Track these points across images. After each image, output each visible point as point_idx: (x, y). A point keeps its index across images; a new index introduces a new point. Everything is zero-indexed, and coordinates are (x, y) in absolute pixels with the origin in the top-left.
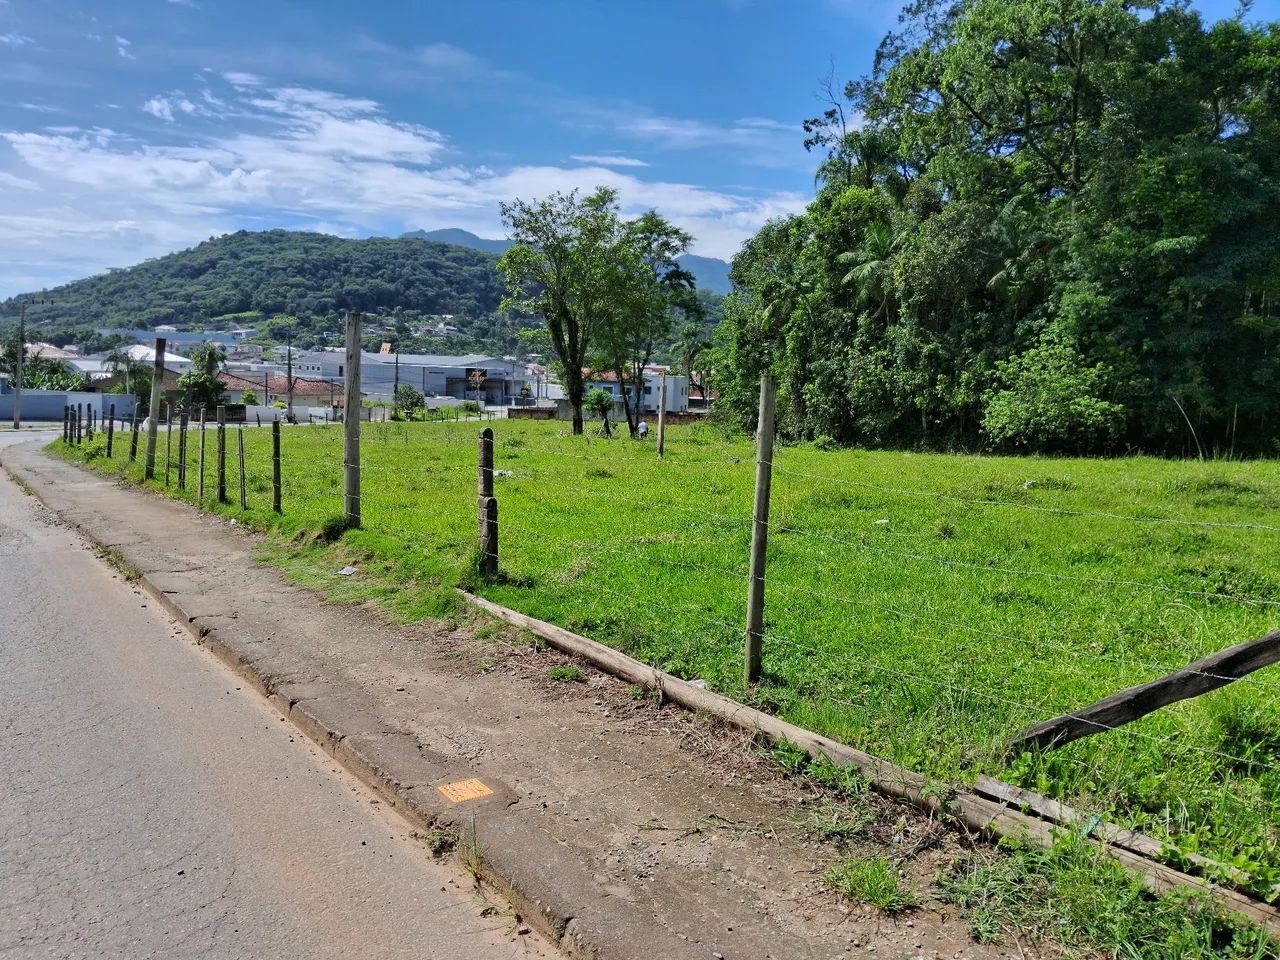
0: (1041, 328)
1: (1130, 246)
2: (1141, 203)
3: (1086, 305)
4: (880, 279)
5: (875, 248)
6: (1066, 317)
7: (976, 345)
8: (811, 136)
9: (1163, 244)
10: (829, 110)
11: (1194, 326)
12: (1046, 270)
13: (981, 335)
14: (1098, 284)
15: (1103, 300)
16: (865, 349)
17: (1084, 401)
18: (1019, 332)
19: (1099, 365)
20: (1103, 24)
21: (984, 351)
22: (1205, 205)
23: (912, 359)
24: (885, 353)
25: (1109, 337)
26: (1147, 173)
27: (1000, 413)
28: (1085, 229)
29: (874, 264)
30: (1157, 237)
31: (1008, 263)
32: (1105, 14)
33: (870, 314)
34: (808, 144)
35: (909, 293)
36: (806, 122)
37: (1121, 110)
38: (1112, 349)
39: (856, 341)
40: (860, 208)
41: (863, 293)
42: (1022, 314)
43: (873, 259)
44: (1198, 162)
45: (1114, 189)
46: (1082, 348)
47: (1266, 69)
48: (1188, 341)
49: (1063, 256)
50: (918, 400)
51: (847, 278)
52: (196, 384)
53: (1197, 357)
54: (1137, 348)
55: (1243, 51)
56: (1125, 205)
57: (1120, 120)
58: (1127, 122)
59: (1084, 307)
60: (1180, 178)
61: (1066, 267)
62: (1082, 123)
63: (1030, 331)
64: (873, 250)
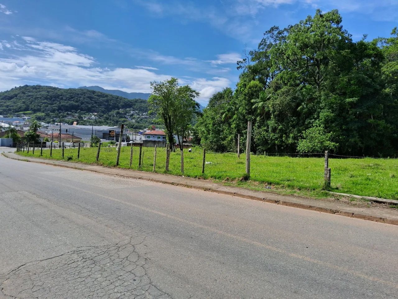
0: (313, 122)
1: (338, 100)
2: (341, 89)
3: (328, 116)
4: (264, 107)
5: (262, 99)
6: (321, 119)
7: (294, 127)
8: (238, 66)
9: (348, 100)
10: (244, 59)
11: (355, 122)
12: (314, 106)
13: (294, 124)
14: (331, 110)
15: (332, 115)
16: (259, 127)
17: (328, 142)
18: (306, 123)
19: (331, 132)
20: (332, 41)
21: (296, 128)
22: (359, 89)
23: (274, 130)
24: (265, 128)
25: (333, 125)
26: (342, 80)
27: (302, 145)
28: (326, 95)
29: (262, 103)
30: (345, 98)
31: (303, 104)
32: (332, 38)
33: (260, 117)
34: (238, 68)
35: (274, 112)
36: (238, 62)
37: (334, 63)
38: (335, 128)
39: (256, 124)
40: (256, 87)
41: (259, 111)
42: (306, 118)
43: (261, 102)
44: (357, 78)
45: (332, 84)
46: (326, 128)
47: (372, 54)
48: (354, 126)
49: (319, 102)
50: (276, 142)
51: (253, 107)
52: (31, 135)
53: (356, 130)
54: (341, 128)
55: (366, 49)
56: (336, 89)
57: (334, 66)
58: (336, 66)
59: (327, 117)
60: (352, 82)
61: (321, 105)
62: (322, 66)
63: (310, 123)
64: (261, 99)
